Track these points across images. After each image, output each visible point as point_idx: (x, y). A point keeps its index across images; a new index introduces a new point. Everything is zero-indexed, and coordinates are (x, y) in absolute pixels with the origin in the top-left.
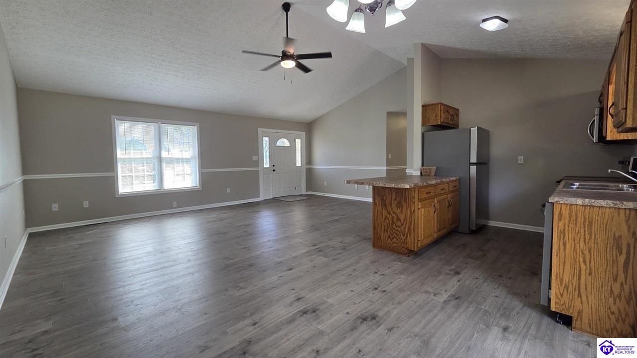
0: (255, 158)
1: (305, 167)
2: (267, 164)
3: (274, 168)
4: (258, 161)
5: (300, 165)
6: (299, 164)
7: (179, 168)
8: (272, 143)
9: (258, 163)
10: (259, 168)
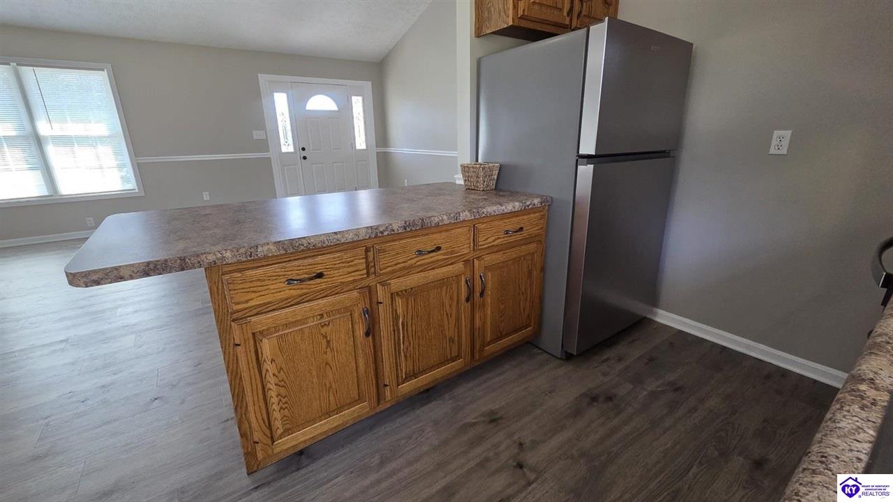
0: (257, 135)
1: (375, 150)
2: (287, 146)
3: (304, 153)
4: (267, 139)
5: (364, 147)
6: (361, 143)
7: (84, 154)
8: (296, 105)
9: (266, 143)
10: (271, 154)
